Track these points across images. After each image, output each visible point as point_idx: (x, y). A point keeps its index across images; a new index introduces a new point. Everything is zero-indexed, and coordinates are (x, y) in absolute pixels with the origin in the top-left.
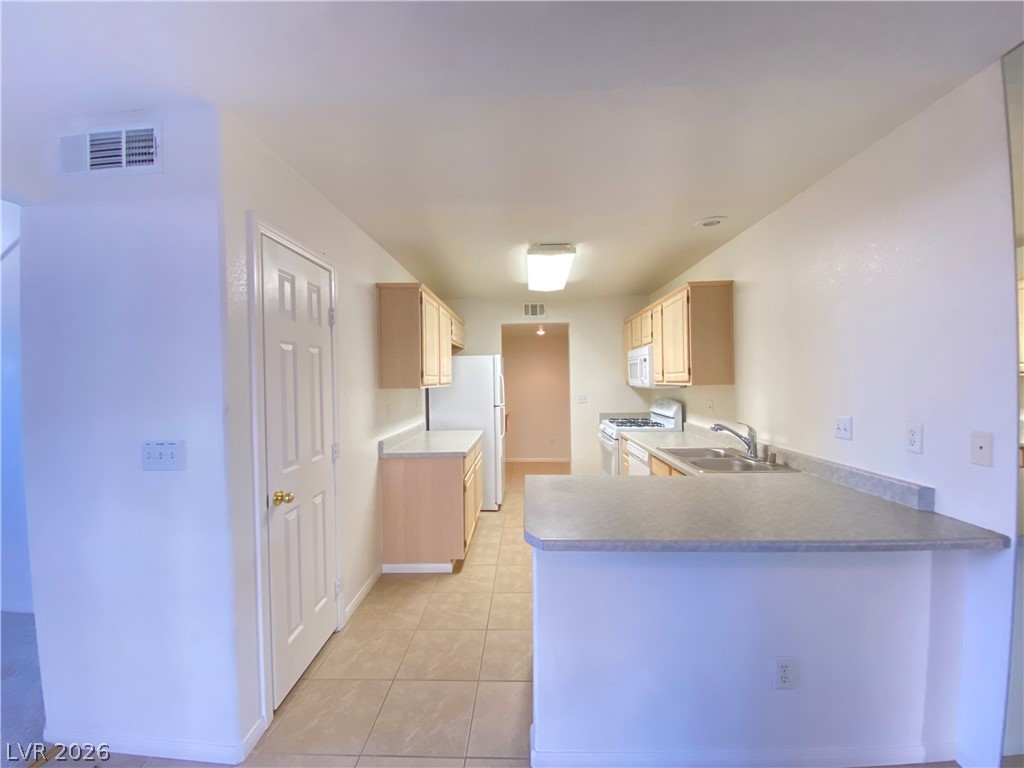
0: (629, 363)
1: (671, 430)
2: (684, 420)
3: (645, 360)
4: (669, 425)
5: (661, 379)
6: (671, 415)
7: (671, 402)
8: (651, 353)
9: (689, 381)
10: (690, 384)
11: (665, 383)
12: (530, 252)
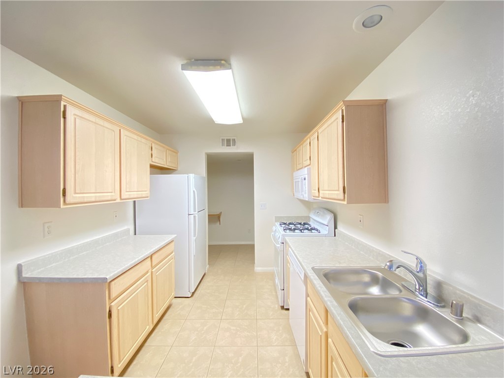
0: (294, 181)
1: (325, 236)
2: (335, 228)
3: (305, 179)
4: (324, 231)
5: (317, 195)
6: (326, 223)
7: (326, 212)
8: (309, 174)
9: (344, 200)
10: (345, 203)
11: (320, 198)
12: (184, 67)
